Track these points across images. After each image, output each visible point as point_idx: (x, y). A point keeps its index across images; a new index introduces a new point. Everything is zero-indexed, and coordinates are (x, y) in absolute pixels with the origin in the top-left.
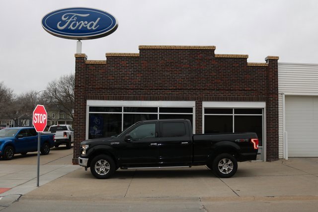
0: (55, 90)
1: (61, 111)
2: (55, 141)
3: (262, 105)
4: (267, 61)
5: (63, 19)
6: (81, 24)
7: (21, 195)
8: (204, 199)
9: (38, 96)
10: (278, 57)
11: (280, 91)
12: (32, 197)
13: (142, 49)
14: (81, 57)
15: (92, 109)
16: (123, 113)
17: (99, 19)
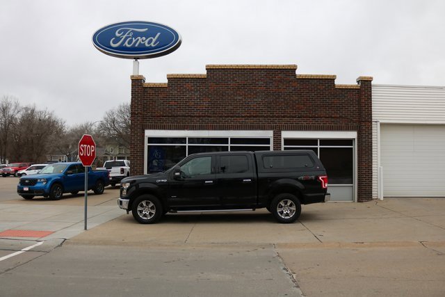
0: (113, 121)
1: (121, 145)
2: (111, 179)
3: (352, 135)
4: (358, 82)
5: (117, 34)
6: (138, 40)
7: (65, 239)
8: (280, 245)
9: (93, 128)
10: (372, 78)
11: (374, 118)
12: (77, 241)
13: (209, 69)
14: (138, 80)
15: (151, 140)
16: (187, 145)
17: (159, 34)
